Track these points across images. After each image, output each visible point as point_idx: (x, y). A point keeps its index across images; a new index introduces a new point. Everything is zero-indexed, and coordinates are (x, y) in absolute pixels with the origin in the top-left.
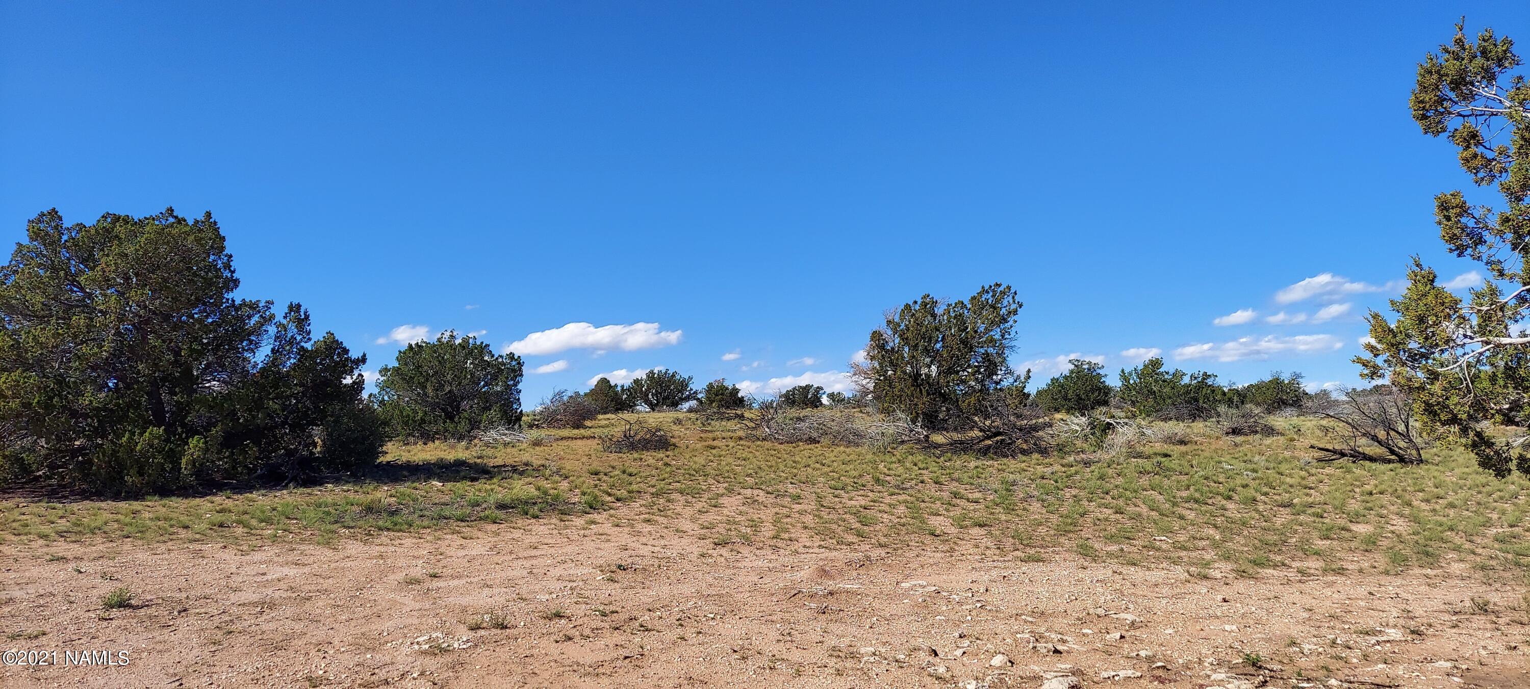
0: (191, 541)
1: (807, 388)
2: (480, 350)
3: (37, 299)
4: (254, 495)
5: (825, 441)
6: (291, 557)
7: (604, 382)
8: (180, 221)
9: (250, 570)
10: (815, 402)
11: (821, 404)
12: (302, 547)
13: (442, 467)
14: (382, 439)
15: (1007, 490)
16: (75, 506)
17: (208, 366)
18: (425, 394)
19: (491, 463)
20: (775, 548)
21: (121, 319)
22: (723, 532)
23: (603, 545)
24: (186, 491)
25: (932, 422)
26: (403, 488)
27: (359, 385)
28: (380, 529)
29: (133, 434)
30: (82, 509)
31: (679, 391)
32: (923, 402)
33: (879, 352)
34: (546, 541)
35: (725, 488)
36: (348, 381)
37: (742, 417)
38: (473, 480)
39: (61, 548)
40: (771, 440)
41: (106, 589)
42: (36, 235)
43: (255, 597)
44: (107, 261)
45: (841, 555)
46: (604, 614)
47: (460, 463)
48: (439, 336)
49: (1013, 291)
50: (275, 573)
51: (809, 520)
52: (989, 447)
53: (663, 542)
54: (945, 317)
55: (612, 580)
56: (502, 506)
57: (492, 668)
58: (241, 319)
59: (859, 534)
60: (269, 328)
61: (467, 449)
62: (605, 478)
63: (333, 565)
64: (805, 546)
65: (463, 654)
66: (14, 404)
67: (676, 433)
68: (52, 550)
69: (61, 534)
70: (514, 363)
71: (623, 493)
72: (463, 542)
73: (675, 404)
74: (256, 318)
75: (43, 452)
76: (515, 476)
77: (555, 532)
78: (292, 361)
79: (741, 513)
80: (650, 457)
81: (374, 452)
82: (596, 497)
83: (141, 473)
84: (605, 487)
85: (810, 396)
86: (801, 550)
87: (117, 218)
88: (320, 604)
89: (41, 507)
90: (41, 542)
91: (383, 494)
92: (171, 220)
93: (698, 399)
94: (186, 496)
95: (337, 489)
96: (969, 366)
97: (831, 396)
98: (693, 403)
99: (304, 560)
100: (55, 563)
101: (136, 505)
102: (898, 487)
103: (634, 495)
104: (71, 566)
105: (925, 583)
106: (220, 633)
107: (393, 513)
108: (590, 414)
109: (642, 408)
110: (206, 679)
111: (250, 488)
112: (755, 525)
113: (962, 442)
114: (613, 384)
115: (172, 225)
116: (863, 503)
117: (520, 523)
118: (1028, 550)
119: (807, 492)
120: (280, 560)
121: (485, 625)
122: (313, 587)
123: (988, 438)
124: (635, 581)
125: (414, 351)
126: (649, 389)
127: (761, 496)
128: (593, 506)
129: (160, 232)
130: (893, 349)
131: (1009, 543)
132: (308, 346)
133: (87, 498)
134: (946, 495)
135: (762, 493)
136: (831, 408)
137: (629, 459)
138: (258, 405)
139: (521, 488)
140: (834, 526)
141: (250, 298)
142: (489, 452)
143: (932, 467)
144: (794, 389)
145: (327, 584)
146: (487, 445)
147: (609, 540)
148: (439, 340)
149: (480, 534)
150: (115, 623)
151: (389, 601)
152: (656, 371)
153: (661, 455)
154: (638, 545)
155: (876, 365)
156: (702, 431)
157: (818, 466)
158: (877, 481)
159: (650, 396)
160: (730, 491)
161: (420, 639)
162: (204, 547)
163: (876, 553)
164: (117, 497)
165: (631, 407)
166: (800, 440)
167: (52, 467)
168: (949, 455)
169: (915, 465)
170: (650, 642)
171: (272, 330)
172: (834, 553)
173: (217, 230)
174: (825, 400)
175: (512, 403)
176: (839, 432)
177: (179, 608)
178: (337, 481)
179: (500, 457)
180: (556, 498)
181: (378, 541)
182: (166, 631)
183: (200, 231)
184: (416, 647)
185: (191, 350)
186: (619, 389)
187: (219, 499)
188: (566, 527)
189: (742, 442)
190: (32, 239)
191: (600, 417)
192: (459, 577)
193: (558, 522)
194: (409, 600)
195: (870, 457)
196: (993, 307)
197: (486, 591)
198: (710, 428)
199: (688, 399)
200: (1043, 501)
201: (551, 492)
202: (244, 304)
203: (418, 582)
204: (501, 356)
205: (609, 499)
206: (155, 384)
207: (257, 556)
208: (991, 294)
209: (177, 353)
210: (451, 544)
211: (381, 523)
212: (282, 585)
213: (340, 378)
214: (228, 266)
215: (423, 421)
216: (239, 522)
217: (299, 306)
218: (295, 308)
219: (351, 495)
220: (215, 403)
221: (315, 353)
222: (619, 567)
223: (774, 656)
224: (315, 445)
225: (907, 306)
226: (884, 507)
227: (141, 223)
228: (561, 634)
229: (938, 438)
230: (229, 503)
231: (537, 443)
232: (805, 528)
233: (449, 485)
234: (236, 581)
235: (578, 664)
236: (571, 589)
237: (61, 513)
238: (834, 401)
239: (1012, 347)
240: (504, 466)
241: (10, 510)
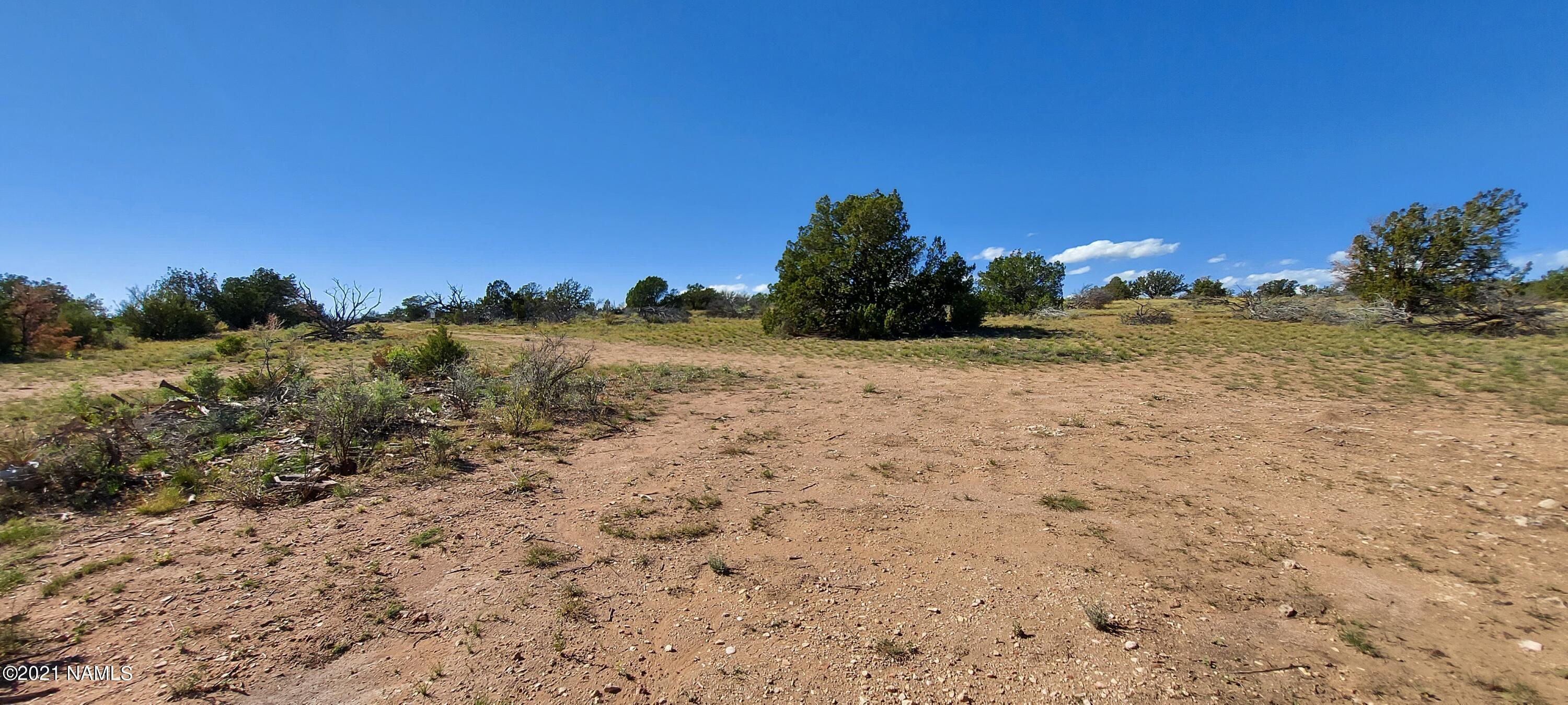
0: (894, 362)
1: (1283, 281)
2: (1036, 261)
3: (821, 240)
4: (919, 341)
5: (1306, 320)
6: (946, 373)
7: (1117, 279)
8: (882, 196)
9: (928, 379)
10: (1290, 291)
11: (1295, 294)
12: (950, 370)
13: (1018, 330)
14: (983, 312)
15: (1513, 364)
16: (840, 342)
17: (894, 272)
18: (1004, 287)
19: (1047, 328)
20: (1280, 395)
21: (857, 248)
22: (1232, 381)
23: (1137, 383)
24: (887, 337)
25: (1415, 307)
26: (998, 340)
27: (970, 282)
28: (990, 363)
29: (862, 307)
30: (842, 343)
31: (1173, 285)
32: (1406, 291)
33: (1361, 252)
34: (1095, 377)
35: (1225, 351)
36: (965, 279)
37: (1227, 303)
38: (1039, 338)
39: (837, 361)
40: (1256, 319)
41: (863, 383)
42: (820, 209)
43: (932, 394)
44: (851, 220)
45: (1344, 405)
46: (1151, 427)
47: (1027, 328)
48: (1011, 253)
49: (1516, 193)
50: (940, 382)
51: (1306, 377)
52: (1483, 328)
53: (1183, 384)
54: (1436, 221)
55: (1150, 405)
56: (1060, 354)
57: (1081, 450)
58: (909, 247)
59: (1359, 391)
60: (923, 251)
61: (1030, 320)
62: (1128, 340)
63: (969, 381)
64: (1307, 396)
65: (1060, 439)
66: (813, 292)
67: (1175, 314)
68: (834, 362)
69: (836, 355)
70: (1059, 267)
71: (1144, 351)
72: (1041, 373)
73: (1169, 294)
74: (916, 246)
75: (824, 316)
76: (1065, 337)
77: (1101, 372)
78: (936, 269)
79: (1243, 369)
80: (1158, 328)
81: (979, 321)
82: (1124, 352)
83: (866, 327)
84: (1128, 346)
85: (1284, 288)
86: (1304, 398)
87: (853, 198)
88: (967, 402)
89: (826, 342)
90: (828, 358)
91: (989, 343)
92: (879, 196)
93: (1187, 291)
94: (887, 340)
95: (961, 340)
96: (1459, 261)
97: (1304, 288)
98: (1183, 293)
99: (952, 376)
100: (837, 369)
101: (865, 343)
102: (1388, 357)
103: (1151, 352)
104: (844, 371)
105: (1440, 433)
106: (920, 410)
107: (996, 354)
108: (1108, 300)
109: (1144, 297)
110: (919, 433)
111: (916, 338)
112: (1258, 378)
113: (1451, 324)
114: (1123, 281)
115: (878, 198)
116: (1357, 367)
117: (1075, 365)
118: (1552, 414)
119: (1299, 356)
120: (940, 375)
121: (1069, 424)
122: (961, 392)
123: (1483, 320)
124: (1169, 408)
125: (998, 261)
126: (1149, 284)
127: (1258, 358)
128: (1123, 358)
129: (873, 202)
130: (1376, 249)
131: (1527, 407)
132: (944, 260)
133: (844, 339)
134: (1444, 365)
135: (1258, 356)
136: (1304, 297)
137: (1143, 329)
138: (919, 292)
139: (1072, 344)
140: (1332, 383)
141: (915, 235)
142: (1044, 322)
143: (1420, 344)
144: (1271, 283)
145: (968, 390)
146: (1042, 318)
147: (1140, 380)
148: (1011, 255)
149: (1050, 370)
150: (870, 400)
151: (1006, 403)
152: (1155, 272)
153: (1166, 327)
154: (1163, 385)
155: (1358, 262)
156: (1195, 312)
157: (1304, 338)
158: (1367, 351)
159: (1150, 288)
160: (1229, 353)
161: (1031, 427)
162: (902, 366)
163: (1380, 406)
164: (856, 339)
165: (1135, 295)
166: (1284, 319)
167: (828, 323)
168: (1438, 333)
169: (1402, 340)
170: (1193, 449)
171: (925, 252)
172: (1337, 403)
173: (899, 199)
174: (1298, 291)
175: (1057, 292)
176: (1321, 314)
177: (897, 395)
178: (960, 335)
179: (1050, 326)
180: (1096, 351)
181: (990, 369)
182: (894, 406)
183: (892, 200)
184: (1030, 432)
185: (886, 264)
186: (1128, 283)
187: (902, 342)
188: (1108, 370)
189: (1230, 320)
190: (818, 212)
191: (1115, 302)
192: (1044, 394)
193: (1100, 366)
194: (1016, 403)
195: (1353, 333)
196: (1492, 209)
197: (1064, 403)
198: (1200, 310)
199: (1179, 290)
200: (1561, 374)
201: (1092, 347)
202: (911, 238)
203: (1020, 394)
204: (1051, 264)
205: (1134, 354)
206: (870, 281)
207: (928, 372)
208: (1490, 198)
209: (879, 265)
210: (1033, 374)
211: (990, 359)
212: (944, 389)
213: (960, 277)
214: (904, 218)
215: (1002, 303)
216: (915, 354)
217: (940, 238)
218: (938, 239)
219: (969, 343)
220: (898, 291)
221: (949, 263)
222: (1155, 397)
223: (1302, 471)
224: (946, 314)
225: (1394, 214)
226: (1377, 371)
227: (864, 199)
228: (1123, 436)
229: (1425, 320)
230: (907, 344)
231: (1074, 318)
232: (1304, 383)
233: (1025, 340)
234: (921, 384)
235: (1141, 456)
236: (1122, 408)
237: (834, 345)
238: (1306, 291)
239: (1510, 244)
240: (1057, 330)
241: (813, 342)
